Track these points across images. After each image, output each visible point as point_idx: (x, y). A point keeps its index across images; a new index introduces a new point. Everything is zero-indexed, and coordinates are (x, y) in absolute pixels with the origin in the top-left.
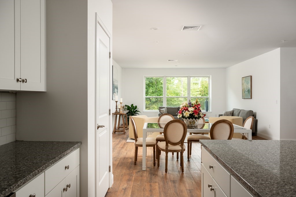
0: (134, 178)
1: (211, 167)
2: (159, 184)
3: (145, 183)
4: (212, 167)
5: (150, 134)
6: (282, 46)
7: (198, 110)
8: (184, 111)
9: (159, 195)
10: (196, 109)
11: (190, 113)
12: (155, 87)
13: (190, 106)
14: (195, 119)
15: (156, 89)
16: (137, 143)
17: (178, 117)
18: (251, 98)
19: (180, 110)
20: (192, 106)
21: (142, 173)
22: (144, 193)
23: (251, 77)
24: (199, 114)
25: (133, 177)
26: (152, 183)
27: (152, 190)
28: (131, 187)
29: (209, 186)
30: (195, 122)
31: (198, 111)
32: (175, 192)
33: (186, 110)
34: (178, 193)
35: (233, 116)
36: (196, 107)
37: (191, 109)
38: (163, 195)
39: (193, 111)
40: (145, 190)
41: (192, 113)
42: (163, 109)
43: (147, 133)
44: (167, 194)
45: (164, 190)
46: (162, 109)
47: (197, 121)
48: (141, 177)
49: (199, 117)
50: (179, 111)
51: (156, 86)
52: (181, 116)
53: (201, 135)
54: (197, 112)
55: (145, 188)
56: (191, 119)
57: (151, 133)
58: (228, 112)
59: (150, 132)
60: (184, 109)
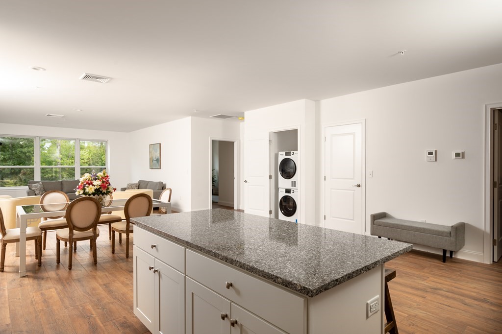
0: (6, 291)
1: (153, 246)
2: (56, 289)
3: (31, 294)
4: (155, 246)
5: (34, 221)
6: (193, 115)
7: (107, 183)
8: (87, 185)
9: (61, 303)
10: (103, 182)
11: (96, 187)
12: (9, 151)
13: (96, 179)
14: (103, 195)
15: (12, 154)
16: (6, 238)
17: (77, 194)
18: (160, 168)
19: (80, 184)
20: (99, 179)
21: (20, 281)
22: (34, 308)
23: (160, 144)
24: (108, 189)
25: (4, 290)
26: (43, 291)
27: (47, 300)
28: (7, 305)
29: (151, 268)
30: (102, 199)
31: (106, 185)
32: (84, 293)
33: (89, 185)
34: (90, 293)
35: (139, 189)
36: (104, 180)
37: (97, 183)
38: (67, 301)
39: (100, 185)
40: (34, 303)
41: (99, 187)
42: (36, 184)
43: (28, 220)
44: (73, 299)
45: (67, 295)
46: (33, 185)
47: (104, 197)
48: (21, 286)
49: (109, 193)
50: (77, 187)
51: (11, 149)
52: (82, 192)
53: (107, 214)
54: (105, 187)
55: (33, 300)
56: (96, 195)
57: (36, 220)
58: (133, 185)
59: (34, 219)
60: (87, 183)
